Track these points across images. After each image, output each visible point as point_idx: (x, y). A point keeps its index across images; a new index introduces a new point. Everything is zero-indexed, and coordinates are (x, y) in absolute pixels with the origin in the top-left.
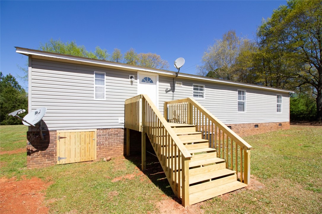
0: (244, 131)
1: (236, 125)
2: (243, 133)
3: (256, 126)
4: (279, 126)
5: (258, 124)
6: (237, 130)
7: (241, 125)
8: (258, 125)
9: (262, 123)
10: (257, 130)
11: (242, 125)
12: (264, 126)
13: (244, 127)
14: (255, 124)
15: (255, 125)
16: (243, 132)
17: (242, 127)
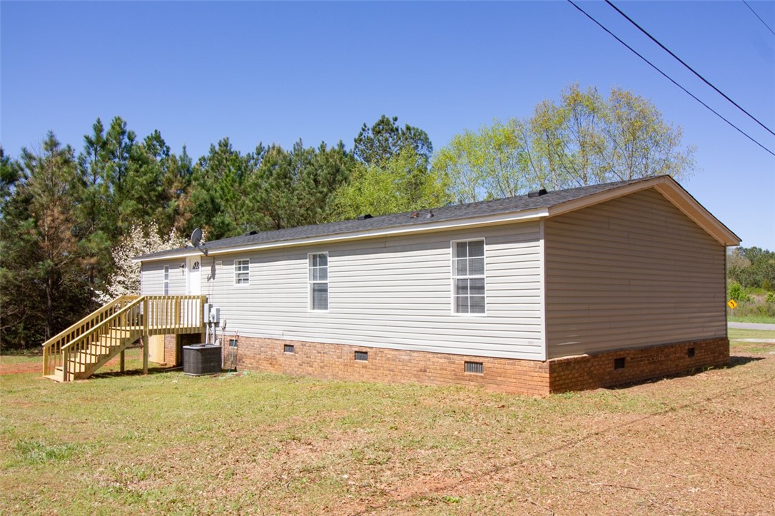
0: (323, 362)
1: (304, 344)
2: (321, 367)
3: (361, 354)
4: (466, 373)
5: (368, 350)
6: (307, 357)
7: (315, 346)
8: (366, 353)
9: (381, 350)
10: (365, 367)
11: (319, 346)
12: (388, 359)
13: (324, 353)
14: (357, 349)
15: (356, 352)
16: (322, 364)
17: (319, 353)
